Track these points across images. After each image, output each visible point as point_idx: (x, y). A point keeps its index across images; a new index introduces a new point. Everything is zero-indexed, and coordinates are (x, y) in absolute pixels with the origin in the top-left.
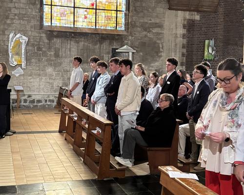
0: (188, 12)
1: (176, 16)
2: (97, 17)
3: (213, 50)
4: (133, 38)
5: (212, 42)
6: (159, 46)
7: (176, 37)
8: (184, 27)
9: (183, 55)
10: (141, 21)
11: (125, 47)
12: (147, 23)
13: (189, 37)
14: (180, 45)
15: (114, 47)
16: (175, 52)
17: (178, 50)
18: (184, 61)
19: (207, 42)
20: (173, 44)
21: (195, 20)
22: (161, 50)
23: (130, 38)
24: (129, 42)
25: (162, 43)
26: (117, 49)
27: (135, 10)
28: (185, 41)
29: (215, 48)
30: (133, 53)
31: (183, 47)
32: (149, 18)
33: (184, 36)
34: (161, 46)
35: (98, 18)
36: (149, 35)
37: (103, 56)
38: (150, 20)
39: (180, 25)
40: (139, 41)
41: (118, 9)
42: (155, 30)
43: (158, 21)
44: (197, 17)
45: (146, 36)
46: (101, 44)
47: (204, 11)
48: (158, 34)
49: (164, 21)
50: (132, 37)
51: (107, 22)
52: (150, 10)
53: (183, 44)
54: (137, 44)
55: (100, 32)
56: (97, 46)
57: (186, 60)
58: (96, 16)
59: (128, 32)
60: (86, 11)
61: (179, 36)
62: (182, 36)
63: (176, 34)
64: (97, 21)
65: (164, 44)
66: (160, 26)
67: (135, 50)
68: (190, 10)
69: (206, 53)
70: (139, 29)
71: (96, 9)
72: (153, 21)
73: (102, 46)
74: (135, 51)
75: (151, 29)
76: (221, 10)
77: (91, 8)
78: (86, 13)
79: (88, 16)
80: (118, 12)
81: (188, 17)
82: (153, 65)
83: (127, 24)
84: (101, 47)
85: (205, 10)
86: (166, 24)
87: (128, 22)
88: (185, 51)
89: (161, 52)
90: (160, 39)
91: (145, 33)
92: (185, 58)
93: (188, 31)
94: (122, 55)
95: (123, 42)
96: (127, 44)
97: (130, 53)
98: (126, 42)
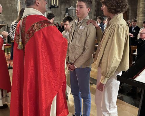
9: (95, 11)
13: (98, 2)
14: (94, 6)
15: (67, 7)
17: (93, 8)
23: (74, 2)
57: (96, 13)
61: (93, 1)
73: (61, 6)
94: (70, 11)
95: (71, 4)
96: (72, 6)
97: (74, 10)
98: (72, 4)
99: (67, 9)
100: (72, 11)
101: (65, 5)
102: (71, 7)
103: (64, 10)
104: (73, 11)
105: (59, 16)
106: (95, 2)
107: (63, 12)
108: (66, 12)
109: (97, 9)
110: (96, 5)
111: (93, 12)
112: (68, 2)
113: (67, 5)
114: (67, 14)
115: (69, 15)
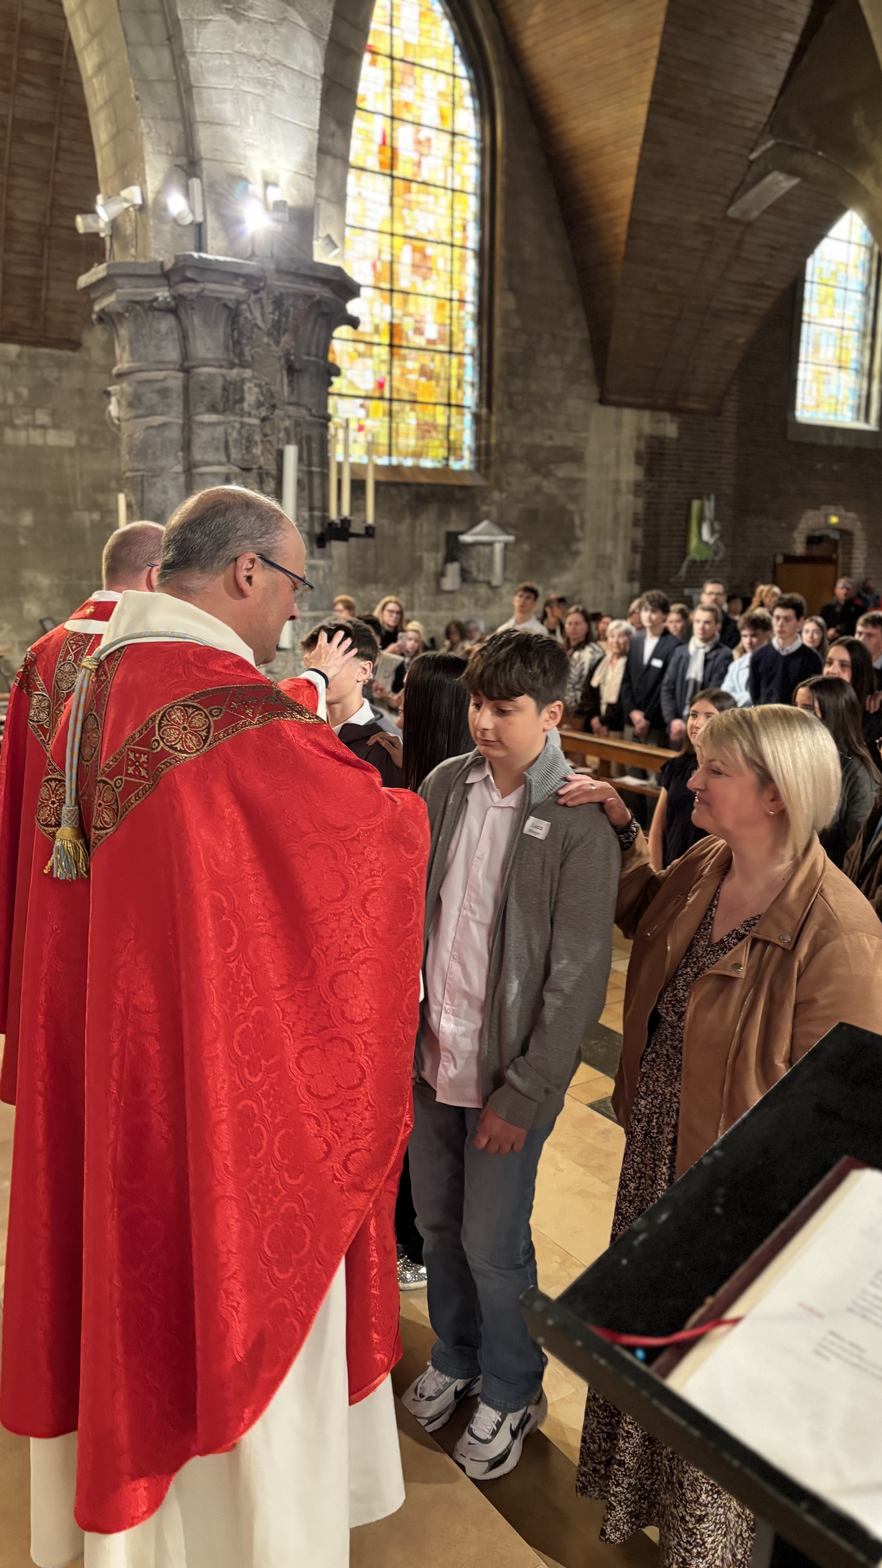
0: (647, 415)
1: (618, 424)
2: (394, 425)
3: (713, 532)
4: (504, 495)
5: (710, 507)
6: (572, 520)
7: (617, 491)
8: (639, 458)
9: (635, 548)
10: (527, 440)
11: (484, 525)
12: (540, 447)
13: (649, 492)
14: (626, 519)
15: (452, 528)
16: (615, 538)
17: (621, 534)
18: (638, 566)
19: (696, 505)
20: (610, 513)
21: (665, 438)
22: (578, 533)
23: (496, 495)
24: (494, 510)
25: (581, 512)
26: (462, 533)
27: (510, 405)
28: (640, 504)
29: (717, 526)
30: (506, 545)
31: (636, 523)
32: (547, 432)
33: (637, 489)
34: (577, 521)
35: (397, 429)
36: (549, 486)
37: (421, 558)
38: (551, 438)
39: (628, 453)
40: (521, 506)
41: (453, 401)
42: (564, 471)
43: (569, 440)
44: (671, 429)
45: (538, 489)
46: (415, 516)
47: (691, 411)
48: (571, 482)
49: (586, 440)
50: (501, 491)
51: (421, 443)
52: (549, 404)
53: (635, 514)
54: (513, 515)
55: (409, 479)
56: (404, 527)
57: (643, 563)
58: (391, 422)
59: (486, 477)
60: (362, 406)
61: (623, 487)
62: (632, 488)
63: (617, 482)
64: (394, 441)
65: (587, 515)
66: (575, 456)
67: (509, 534)
68: (652, 407)
69: (694, 542)
70: (519, 467)
71: (391, 400)
72: (557, 441)
73: (418, 523)
74: (511, 538)
75: (552, 467)
76: (730, 407)
77: (377, 394)
78: (362, 413)
79: (368, 423)
80: (454, 410)
81: (647, 429)
82: (555, 580)
83: (481, 452)
84: (413, 526)
85: (692, 406)
86: (592, 451)
87: (488, 447)
88: (638, 533)
89: (578, 539)
90: (574, 499)
91: (535, 479)
92: (638, 557)
93: (650, 472)
94: (473, 551)
95: (476, 509)
96: (487, 516)
97: (498, 547)
98: (484, 508)
99: (452, 538)
100: (487, 549)
101: (443, 516)
102: (478, 528)
103: (435, 548)
104: (492, 552)
105: (404, 582)
106: (631, 498)
107: (426, 555)
108: (450, 558)
109: (646, 536)
110: (640, 509)
111: (620, 558)
112: (458, 495)
113: (454, 516)
114: (453, 569)
115: (465, 576)
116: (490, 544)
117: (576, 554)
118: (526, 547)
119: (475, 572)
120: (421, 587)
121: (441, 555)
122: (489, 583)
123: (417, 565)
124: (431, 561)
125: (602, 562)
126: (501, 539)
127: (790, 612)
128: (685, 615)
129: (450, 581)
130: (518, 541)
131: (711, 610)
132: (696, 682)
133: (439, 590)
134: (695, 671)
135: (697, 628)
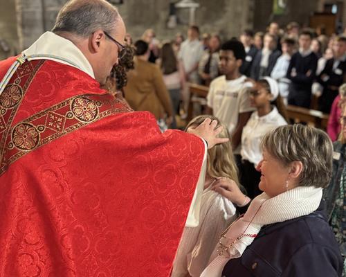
9: (251, 9)
15: (172, 1)
16: (242, 5)
17: (245, 3)
22: (227, 3)
26: (176, 3)
30: (196, 8)
37: (159, 14)
67: (197, 3)
69: (275, 7)
74: (198, 5)
82: (217, 23)
89: (226, 5)
94: (181, 11)
99: (172, 5)
100: (186, 10)
102: (184, 1)
103: (165, 9)
104: (190, 12)
107: (161, 13)
108: (172, 14)
111: (244, 13)
114: (173, 19)
115: (178, 22)
116: (188, 8)
117: (225, 12)
118: (204, 9)
119: (182, 20)
120: (160, 26)
121: (167, 13)
122: (188, 24)
123: (157, 17)
124: (163, 15)
125: (237, 15)
126: (193, 6)
127: (307, 37)
128: (262, 38)
129: (172, 23)
130: (201, 6)
131: (273, 36)
132: (264, 68)
133: (166, 28)
134: (264, 62)
135: (267, 44)
